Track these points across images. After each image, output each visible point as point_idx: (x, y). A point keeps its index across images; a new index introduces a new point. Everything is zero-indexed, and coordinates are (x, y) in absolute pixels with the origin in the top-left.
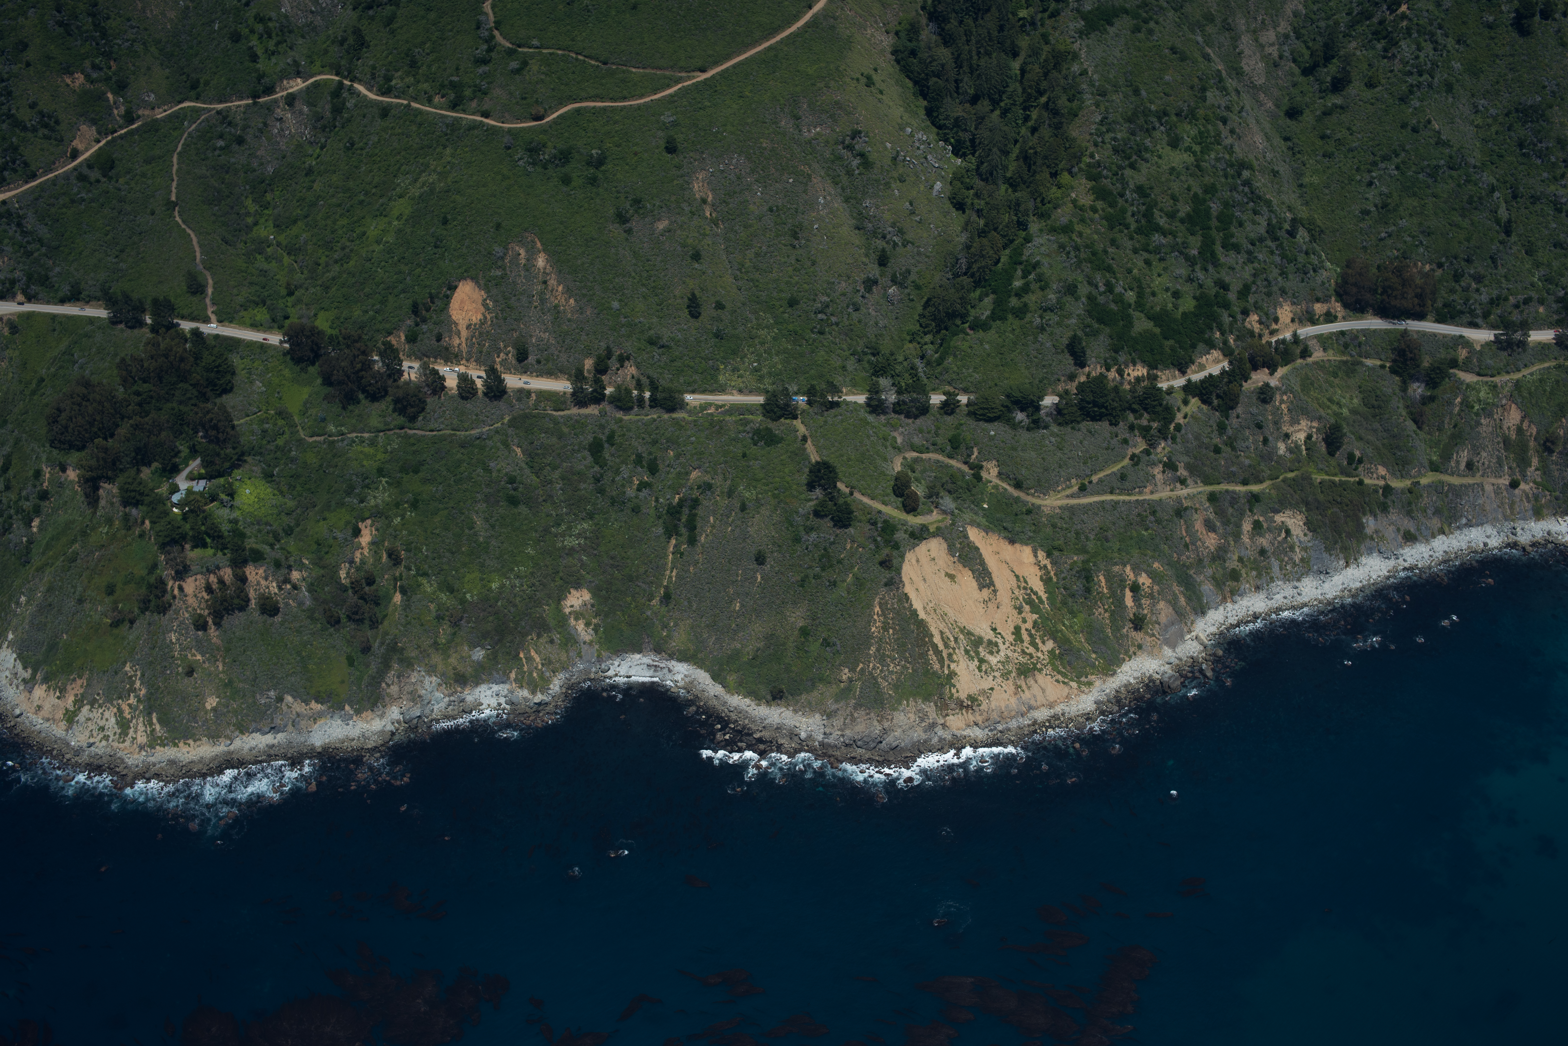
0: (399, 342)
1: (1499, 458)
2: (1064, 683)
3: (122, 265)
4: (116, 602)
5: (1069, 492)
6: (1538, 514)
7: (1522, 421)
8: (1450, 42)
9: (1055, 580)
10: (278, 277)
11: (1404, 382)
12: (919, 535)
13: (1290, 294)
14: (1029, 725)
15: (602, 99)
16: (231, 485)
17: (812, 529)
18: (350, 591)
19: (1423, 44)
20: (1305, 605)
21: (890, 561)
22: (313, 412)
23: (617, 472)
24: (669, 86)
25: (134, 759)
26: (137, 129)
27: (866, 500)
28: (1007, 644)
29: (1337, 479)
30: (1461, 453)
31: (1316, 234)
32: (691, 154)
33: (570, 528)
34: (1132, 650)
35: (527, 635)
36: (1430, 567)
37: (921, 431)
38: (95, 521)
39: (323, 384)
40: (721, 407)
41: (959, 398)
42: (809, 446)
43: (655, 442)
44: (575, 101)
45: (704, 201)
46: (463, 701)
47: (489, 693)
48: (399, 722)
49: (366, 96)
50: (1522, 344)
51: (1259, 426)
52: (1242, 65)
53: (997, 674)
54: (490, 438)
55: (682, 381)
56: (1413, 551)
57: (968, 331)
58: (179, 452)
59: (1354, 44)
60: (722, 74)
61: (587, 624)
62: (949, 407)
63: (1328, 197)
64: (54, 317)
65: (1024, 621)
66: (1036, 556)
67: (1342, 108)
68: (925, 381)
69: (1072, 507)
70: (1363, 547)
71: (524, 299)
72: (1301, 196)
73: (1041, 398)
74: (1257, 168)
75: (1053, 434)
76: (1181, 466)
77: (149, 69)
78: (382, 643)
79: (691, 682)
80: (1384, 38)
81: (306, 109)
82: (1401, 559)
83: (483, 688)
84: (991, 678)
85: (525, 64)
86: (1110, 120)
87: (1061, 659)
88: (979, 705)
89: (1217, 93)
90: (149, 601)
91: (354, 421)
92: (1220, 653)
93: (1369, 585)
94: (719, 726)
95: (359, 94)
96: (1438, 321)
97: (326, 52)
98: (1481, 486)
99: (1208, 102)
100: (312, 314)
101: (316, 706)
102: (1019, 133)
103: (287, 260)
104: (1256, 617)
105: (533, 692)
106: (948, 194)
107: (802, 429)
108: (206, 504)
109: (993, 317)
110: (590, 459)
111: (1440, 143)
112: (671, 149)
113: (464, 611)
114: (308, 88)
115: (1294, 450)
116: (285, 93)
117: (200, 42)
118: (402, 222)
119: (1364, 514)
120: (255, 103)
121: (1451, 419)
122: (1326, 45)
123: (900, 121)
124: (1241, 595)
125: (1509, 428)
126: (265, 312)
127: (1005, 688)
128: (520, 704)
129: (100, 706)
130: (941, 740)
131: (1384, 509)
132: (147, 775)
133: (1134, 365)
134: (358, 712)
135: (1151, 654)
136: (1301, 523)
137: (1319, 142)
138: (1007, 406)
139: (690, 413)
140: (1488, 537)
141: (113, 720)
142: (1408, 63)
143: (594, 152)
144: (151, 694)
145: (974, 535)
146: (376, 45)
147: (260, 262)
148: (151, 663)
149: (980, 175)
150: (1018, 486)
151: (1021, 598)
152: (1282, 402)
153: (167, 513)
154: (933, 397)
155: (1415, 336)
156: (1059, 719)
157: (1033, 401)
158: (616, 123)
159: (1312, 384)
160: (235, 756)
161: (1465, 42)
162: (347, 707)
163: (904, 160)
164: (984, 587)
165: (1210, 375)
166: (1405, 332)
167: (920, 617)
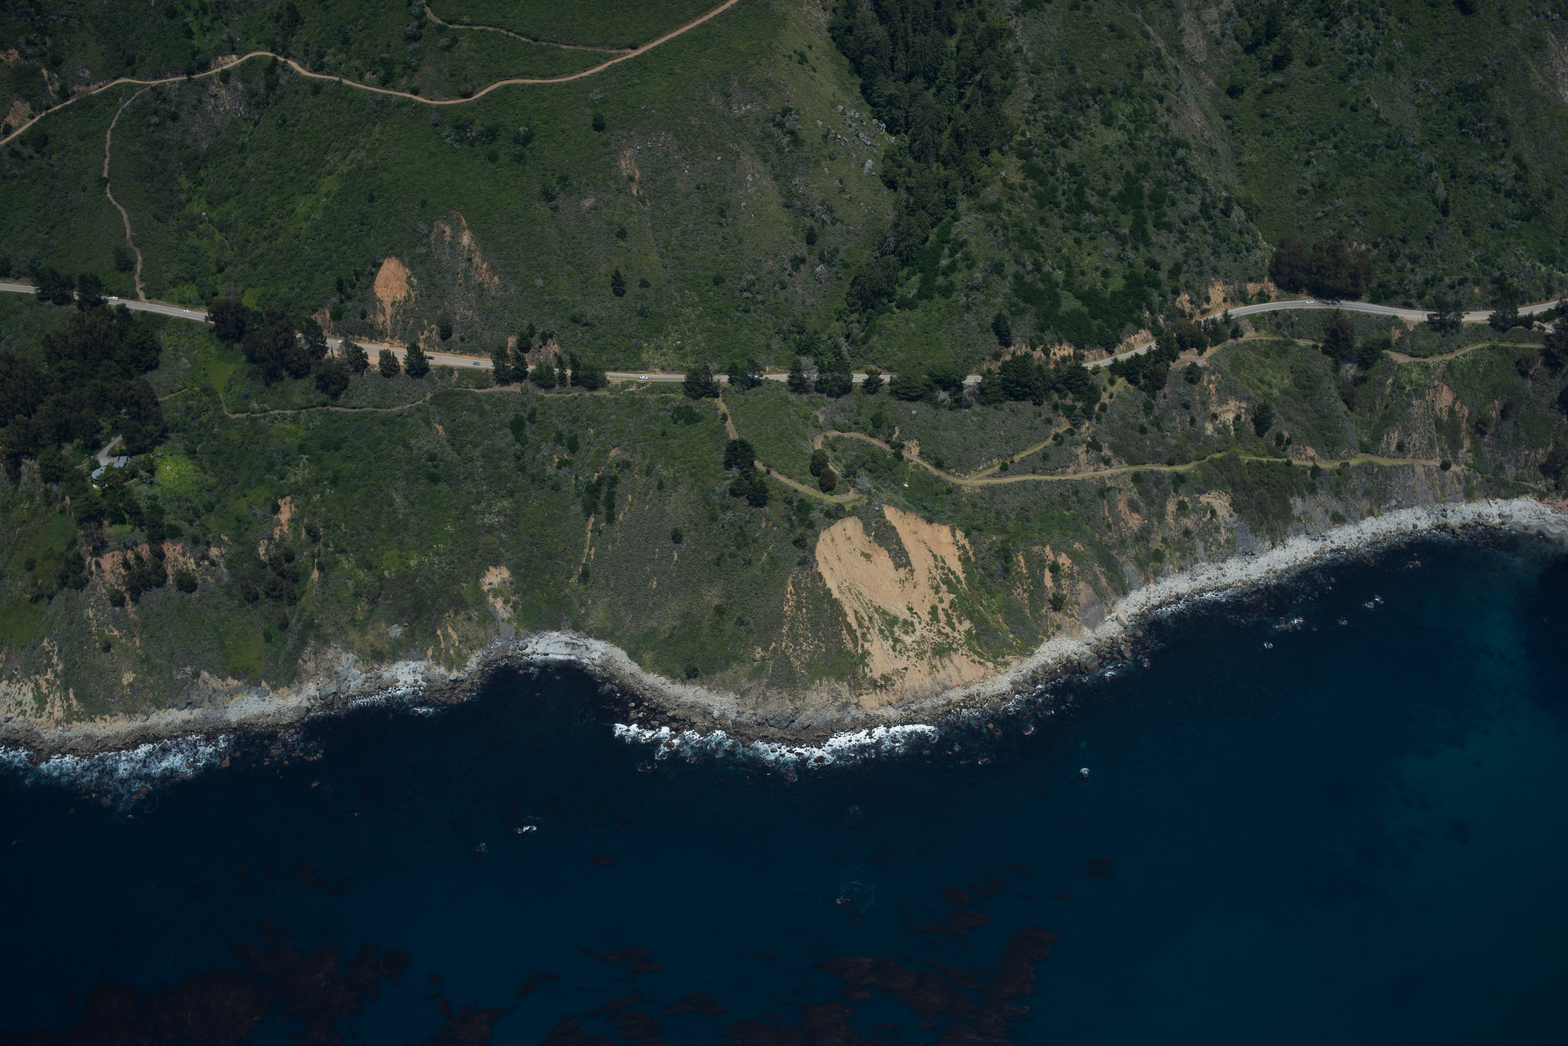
0: (324, 319)
1: (1430, 439)
2: (980, 663)
3: (53, 242)
4: (35, 578)
5: (990, 471)
6: (1469, 496)
7: (1454, 403)
8: (1393, 21)
9: (973, 559)
10: (209, 254)
11: (1336, 363)
12: (835, 514)
13: (1222, 274)
14: (943, 705)
15: (531, 76)
16: (151, 461)
17: (728, 508)
18: (269, 568)
19: (1365, 22)
20: (1229, 586)
21: (804, 540)
22: (236, 388)
23: (538, 450)
24: (599, 63)
25: (51, 733)
26: (71, 105)
27: (783, 479)
28: (923, 624)
29: (1265, 460)
30: (1391, 434)
31: (1252, 212)
32: (619, 132)
33: (489, 506)
34: (1051, 630)
35: (444, 612)
36: (1357, 549)
37: (843, 410)
38: (16, 497)
39: (248, 361)
40: (643, 385)
41: (881, 377)
42: (729, 425)
43: (576, 420)
44: (505, 78)
45: (631, 179)
46: (380, 677)
47: (406, 669)
48: (315, 698)
49: (298, 73)
50: (1456, 325)
51: (1186, 406)
52: (1184, 42)
53: (911, 654)
54: (411, 415)
55: (604, 359)
56: (1341, 533)
57: (895, 309)
58: (102, 428)
59: (1296, 22)
60: (652, 51)
61: (506, 602)
62: (872, 386)
63: (1266, 176)
65: (941, 601)
66: (954, 536)
67: (1282, 86)
68: (849, 359)
69: (993, 487)
70: (1289, 528)
71: (449, 276)
72: (1239, 175)
73: (963, 377)
74: (1193, 146)
75: (975, 414)
76: (1105, 446)
77: (84, 45)
78: (299, 620)
79: (608, 660)
80: (1326, 16)
81: (240, 85)
82: (1328, 541)
83: (400, 664)
84: (905, 657)
85: (455, 40)
86: (1043, 98)
87: (978, 639)
88: (893, 685)
89: (1155, 71)
90: (67, 577)
91: (277, 398)
92: (1140, 634)
93: (1295, 567)
94: (633, 704)
95: (292, 71)
96: (1373, 301)
97: (262, 28)
98: (1412, 467)
99: (1144, 80)
100: (240, 291)
101: (232, 682)
102: (952, 111)
103: (218, 237)
104: (1178, 598)
105: (450, 670)
106: (880, 172)
107: (723, 407)
108: (126, 480)
109: (920, 296)
110: (511, 437)
111: (1379, 122)
112: (599, 126)
113: (382, 588)
114: (242, 64)
115: (1222, 430)
116: (219, 70)
117: (137, 18)
118: (331, 198)
119: (1292, 495)
120: (189, 80)
121: (1382, 400)
122: (1268, 23)
123: (832, 98)
124: (1164, 576)
125: (1441, 409)
126: (195, 288)
127: (919, 667)
128: (436, 681)
129: (18, 681)
130: (854, 719)
131: (1313, 490)
132: (62, 750)
133: (1061, 345)
134: (275, 688)
135: (1070, 634)
136: (1227, 504)
137: (1259, 121)
138: (929, 386)
139: (611, 391)
140: (1418, 519)
141: (30, 695)
142: (1348, 41)
143: (521, 129)
144: (68, 669)
145: (891, 514)
146: (310, 22)
147: (192, 239)
148: (69, 638)
149: (912, 152)
150: (939, 465)
151: (938, 578)
152: (1210, 383)
153: (86, 490)
154: (855, 375)
155: (1349, 317)
156: (974, 699)
157: (955, 380)
158: (544, 100)
159: (1242, 364)
160: (151, 732)
161: (1407, 20)
162: (264, 684)
163: (835, 138)
164: (900, 566)
165: (1137, 355)
166: (1338, 312)
167: (834, 597)
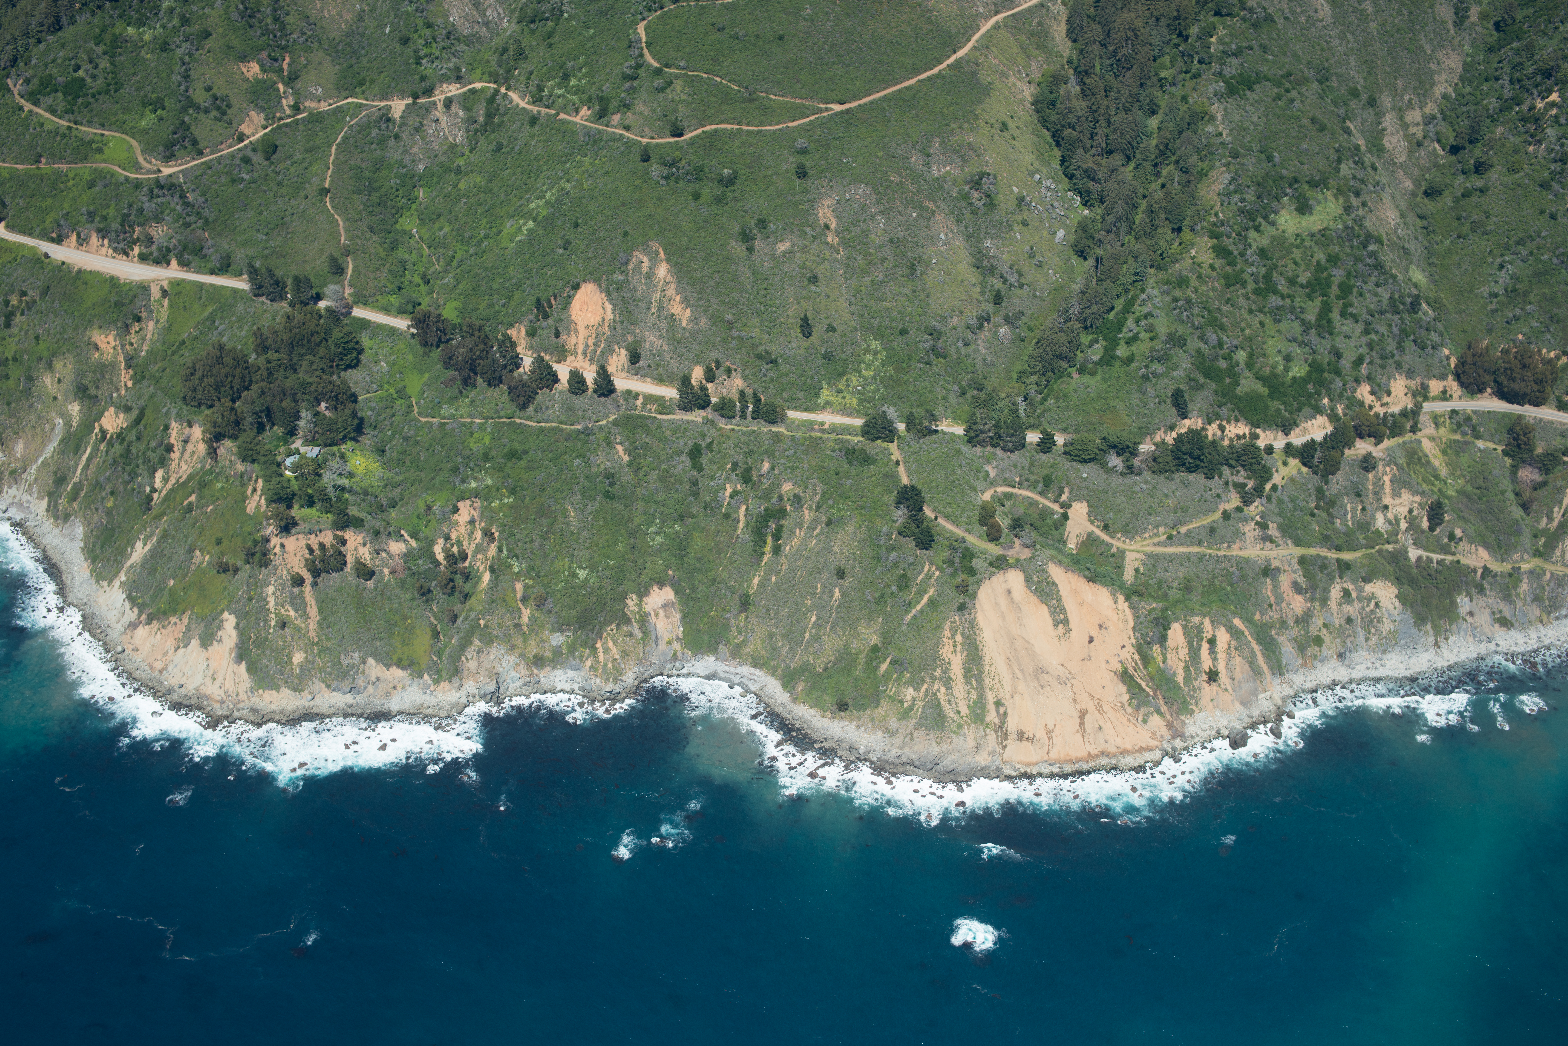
4: (222, 554)
5: (1156, 540)
9: (1131, 624)
10: (416, 267)
12: (1000, 564)
16: (342, 454)
17: (893, 548)
18: (443, 566)
21: (965, 586)
26: (301, 119)
27: (949, 526)
29: (1435, 556)
35: (607, 625)
39: (444, 368)
40: (821, 425)
42: (901, 469)
43: (752, 453)
45: (827, 227)
46: (538, 682)
47: (564, 677)
48: (474, 696)
51: (1358, 495)
55: (785, 397)
57: (1074, 374)
60: (859, 108)
64: (201, 286)
66: (1114, 599)
69: (1157, 555)
70: (1454, 626)
71: (643, 305)
72: (1430, 275)
74: (1386, 242)
75: (1146, 482)
76: (1273, 525)
77: (320, 63)
78: (466, 618)
79: (760, 688)
81: (461, 113)
83: (559, 672)
85: (670, 83)
86: (1239, 182)
89: (1353, 165)
90: (253, 555)
91: (467, 406)
93: (1458, 665)
96: (1557, 408)
99: (1342, 173)
101: (397, 672)
102: (1147, 189)
103: (426, 252)
105: (607, 681)
106: (1071, 242)
107: (896, 455)
108: (317, 468)
110: (688, 463)
113: (548, 595)
114: (465, 93)
115: (1393, 522)
116: (443, 96)
117: (371, 43)
119: (1459, 594)
120: (414, 103)
122: (1472, 128)
123: (1030, 167)
124: (1321, 661)
126: (399, 298)
128: (593, 691)
131: (1481, 590)
133: (1236, 422)
135: (1222, 708)
137: (1455, 223)
139: (790, 428)
144: (243, 643)
145: (1056, 573)
148: (246, 614)
149: (1104, 225)
152: (1386, 475)
155: (1532, 421)
157: (1130, 447)
158: (751, 145)
159: (1418, 458)
160: (314, 710)
162: (426, 676)
164: (1058, 624)
165: (1313, 440)
166: (1520, 417)
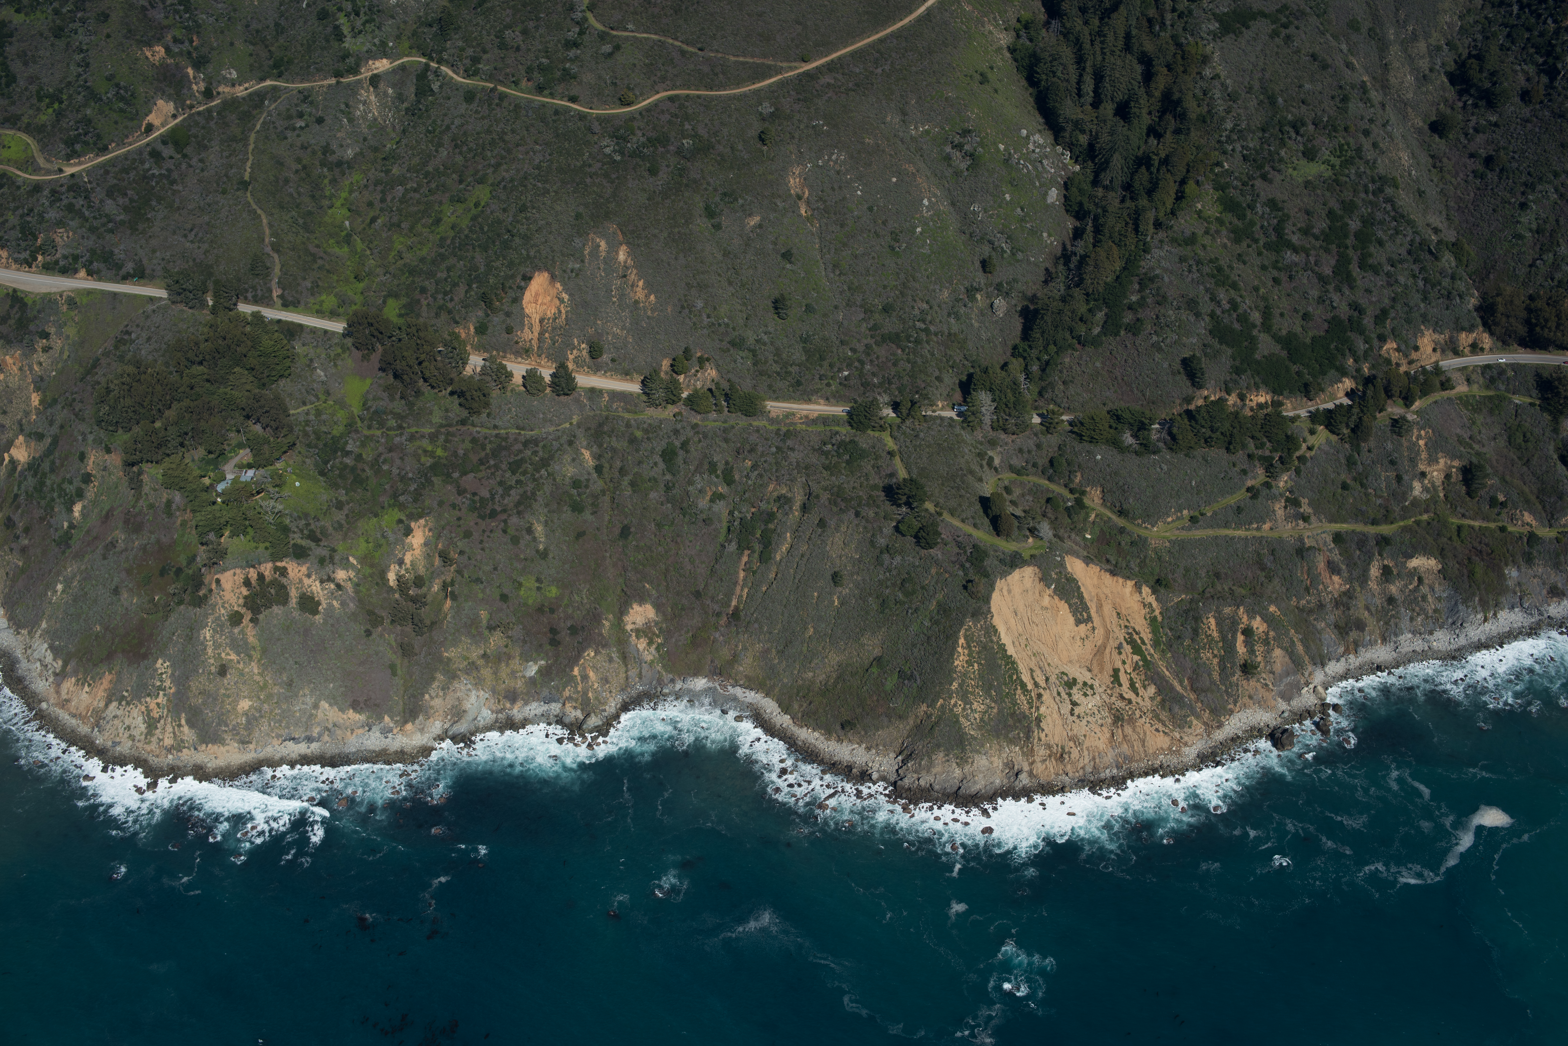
0: (468, 334)
2: (1165, 732)
4: (152, 595)
5: (1180, 524)
9: (1159, 619)
10: (349, 263)
11: (1555, 420)
12: (1014, 562)
15: (696, 87)
17: (895, 551)
22: (373, 403)
23: (690, 482)
24: (769, 76)
25: (160, 761)
26: (216, 106)
27: (956, 522)
28: (1104, 687)
32: (787, 147)
34: (1242, 700)
35: (584, 651)
37: (1019, 453)
40: (806, 416)
41: (1063, 417)
42: (897, 462)
44: (670, 88)
45: (800, 198)
47: (539, 711)
48: (440, 737)
49: (452, 78)
51: (1392, 463)
53: (1091, 719)
54: (556, 438)
56: (1560, 608)
57: (1078, 346)
58: (229, 441)
60: (826, 65)
61: (650, 643)
62: (1052, 427)
64: (114, 296)
65: (1124, 663)
67: (1496, 125)
68: (1028, 397)
69: (1182, 541)
71: (602, 294)
72: (1448, 219)
73: (1153, 421)
74: (1401, 185)
75: (1166, 461)
76: (1304, 501)
77: (232, 44)
78: (428, 652)
79: (758, 712)
81: (390, 91)
82: (1545, 616)
83: (533, 705)
84: (1084, 723)
85: (618, 47)
86: (1242, 128)
87: (1162, 706)
90: (185, 595)
91: (415, 415)
95: (445, 76)
97: (415, 33)
100: (380, 302)
101: (354, 716)
103: (360, 246)
104: (1381, 670)
105: (587, 714)
106: (1064, 201)
107: (890, 444)
108: (253, 494)
109: (1106, 333)
110: (662, 465)
112: (766, 141)
113: (518, 622)
114: (393, 69)
115: (1430, 489)
116: (370, 74)
118: (480, 208)
119: (1507, 565)
120: (338, 83)
123: (1015, 122)
124: (1365, 646)
127: (1099, 734)
129: (128, 704)
131: (1529, 559)
133: (1257, 390)
134: (397, 724)
135: (1262, 705)
136: (1436, 571)
138: (1115, 428)
139: (772, 421)
141: (140, 719)
143: (685, 142)
144: (180, 693)
145: (1076, 567)
146: (465, 27)
147: (334, 246)
148: (183, 660)
150: (1122, 513)
151: (1122, 637)
152: (1419, 438)
154: (1035, 415)
162: (387, 719)
163: (1018, 164)
164: (1081, 623)
165: (1340, 405)
167: (1009, 653)
